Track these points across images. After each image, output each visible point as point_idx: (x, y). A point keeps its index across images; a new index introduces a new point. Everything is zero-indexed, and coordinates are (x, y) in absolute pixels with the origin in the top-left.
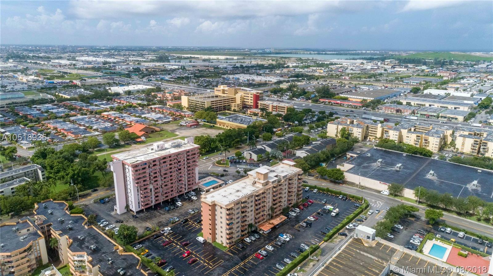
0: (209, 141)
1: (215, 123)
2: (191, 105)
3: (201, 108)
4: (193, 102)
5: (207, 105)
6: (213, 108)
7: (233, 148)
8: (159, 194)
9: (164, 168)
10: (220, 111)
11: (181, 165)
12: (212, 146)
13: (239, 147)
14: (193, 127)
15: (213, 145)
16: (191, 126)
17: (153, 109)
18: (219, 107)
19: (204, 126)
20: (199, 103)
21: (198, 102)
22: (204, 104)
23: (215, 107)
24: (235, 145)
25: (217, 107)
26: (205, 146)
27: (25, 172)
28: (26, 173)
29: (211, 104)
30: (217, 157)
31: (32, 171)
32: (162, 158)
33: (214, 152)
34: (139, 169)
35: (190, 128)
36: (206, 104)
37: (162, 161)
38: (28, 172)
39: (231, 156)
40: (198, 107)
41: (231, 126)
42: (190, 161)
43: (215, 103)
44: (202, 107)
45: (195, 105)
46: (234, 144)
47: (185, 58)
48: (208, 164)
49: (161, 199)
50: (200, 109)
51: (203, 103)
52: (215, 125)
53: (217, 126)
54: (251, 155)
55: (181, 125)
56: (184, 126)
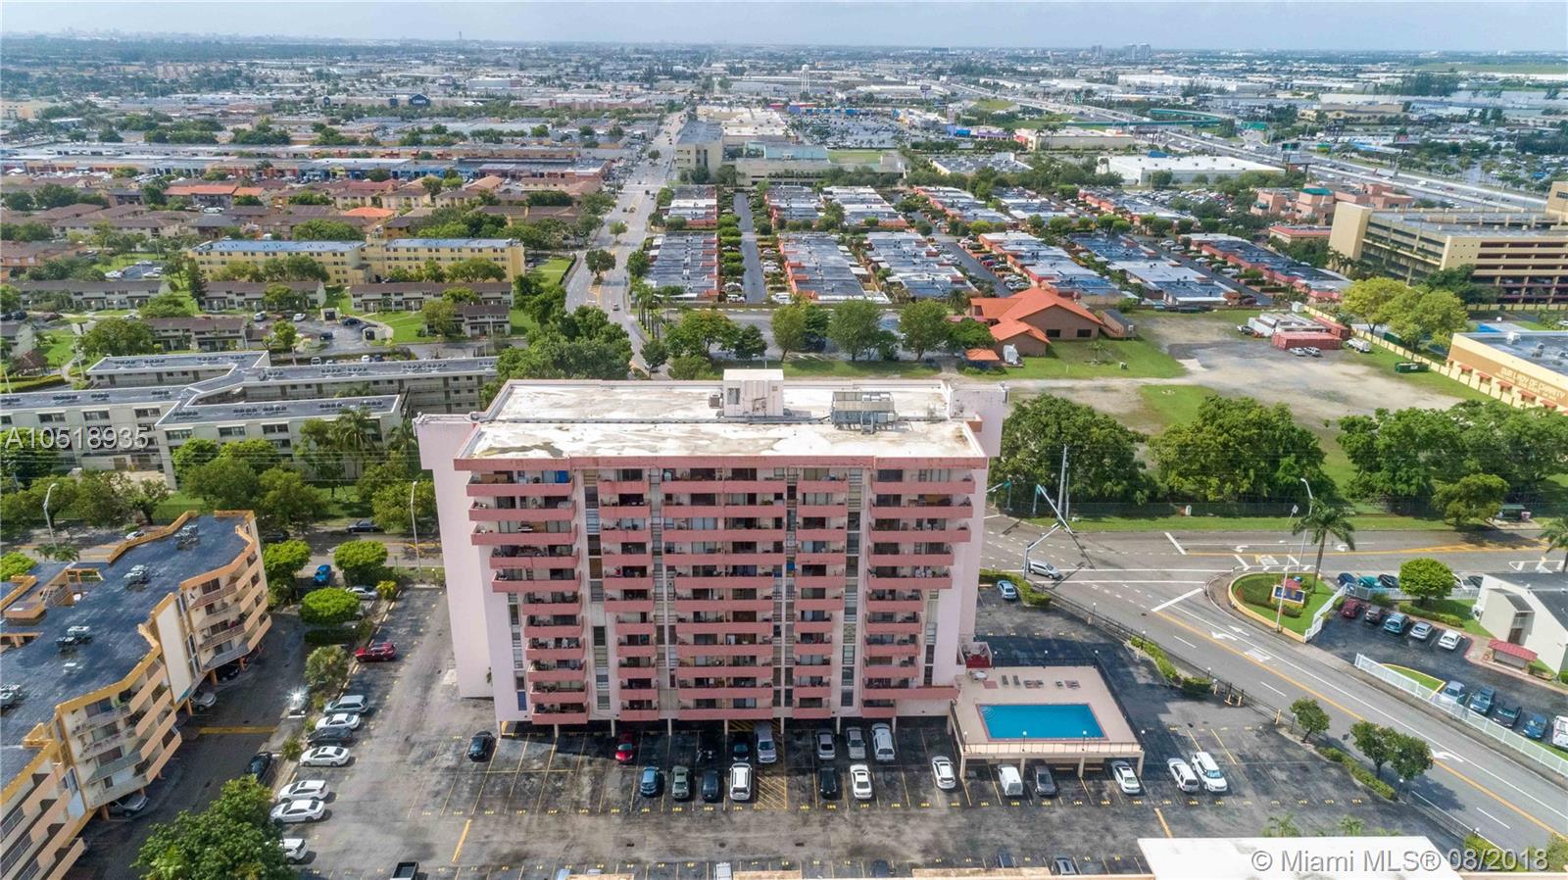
0: (1274, 442)
1: (1440, 353)
2: (1372, 252)
3: (1416, 273)
4: (1384, 234)
5: (1451, 257)
6: (1492, 279)
7: (1438, 525)
8: (660, 677)
9: (699, 536)
10: (1527, 301)
11: (823, 544)
12: (1280, 474)
13: (1494, 529)
14: (1297, 351)
15: (1288, 470)
16: (1292, 344)
17: (1192, 248)
18: (1532, 279)
19: (1369, 356)
20: (1416, 243)
21: (1406, 240)
22: (1439, 250)
23: (1503, 278)
24: (1454, 506)
25: (1520, 279)
26: (1234, 463)
27: (446, 379)
28: (451, 381)
29: (1481, 256)
30: (1280, 554)
31: (469, 378)
32: (686, 468)
33: (1287, 514)
34: (523, 499)
35: (1282, 354)
36: (1445, 252)
37: (684, 489)
38: (456, 378)
39: (1374, 574)
40: (1403, 262)
41: (1532, 389)
42: (906, 540)
43: (1509, 256)
44: (1419, 267)
45: (1391, 253)
46: (1449, 498)
47: (1539, 86)
48: (1183, 576)
49: (672, 706)
50: (1409, 276)
51: (1431, 247)
52: (1434, 366)
53: (1444, 371)
54: (1524, 614)
55: (1249, 333)
56: (1260, 336)
